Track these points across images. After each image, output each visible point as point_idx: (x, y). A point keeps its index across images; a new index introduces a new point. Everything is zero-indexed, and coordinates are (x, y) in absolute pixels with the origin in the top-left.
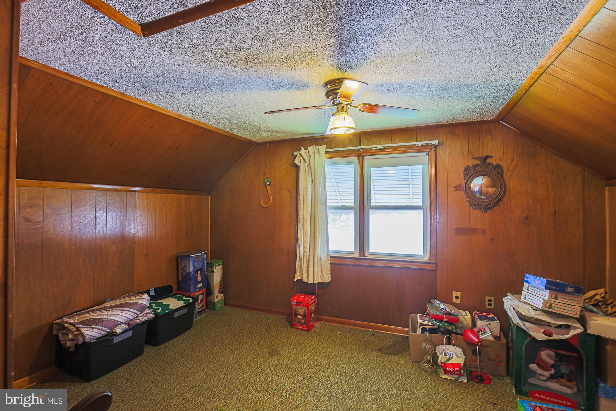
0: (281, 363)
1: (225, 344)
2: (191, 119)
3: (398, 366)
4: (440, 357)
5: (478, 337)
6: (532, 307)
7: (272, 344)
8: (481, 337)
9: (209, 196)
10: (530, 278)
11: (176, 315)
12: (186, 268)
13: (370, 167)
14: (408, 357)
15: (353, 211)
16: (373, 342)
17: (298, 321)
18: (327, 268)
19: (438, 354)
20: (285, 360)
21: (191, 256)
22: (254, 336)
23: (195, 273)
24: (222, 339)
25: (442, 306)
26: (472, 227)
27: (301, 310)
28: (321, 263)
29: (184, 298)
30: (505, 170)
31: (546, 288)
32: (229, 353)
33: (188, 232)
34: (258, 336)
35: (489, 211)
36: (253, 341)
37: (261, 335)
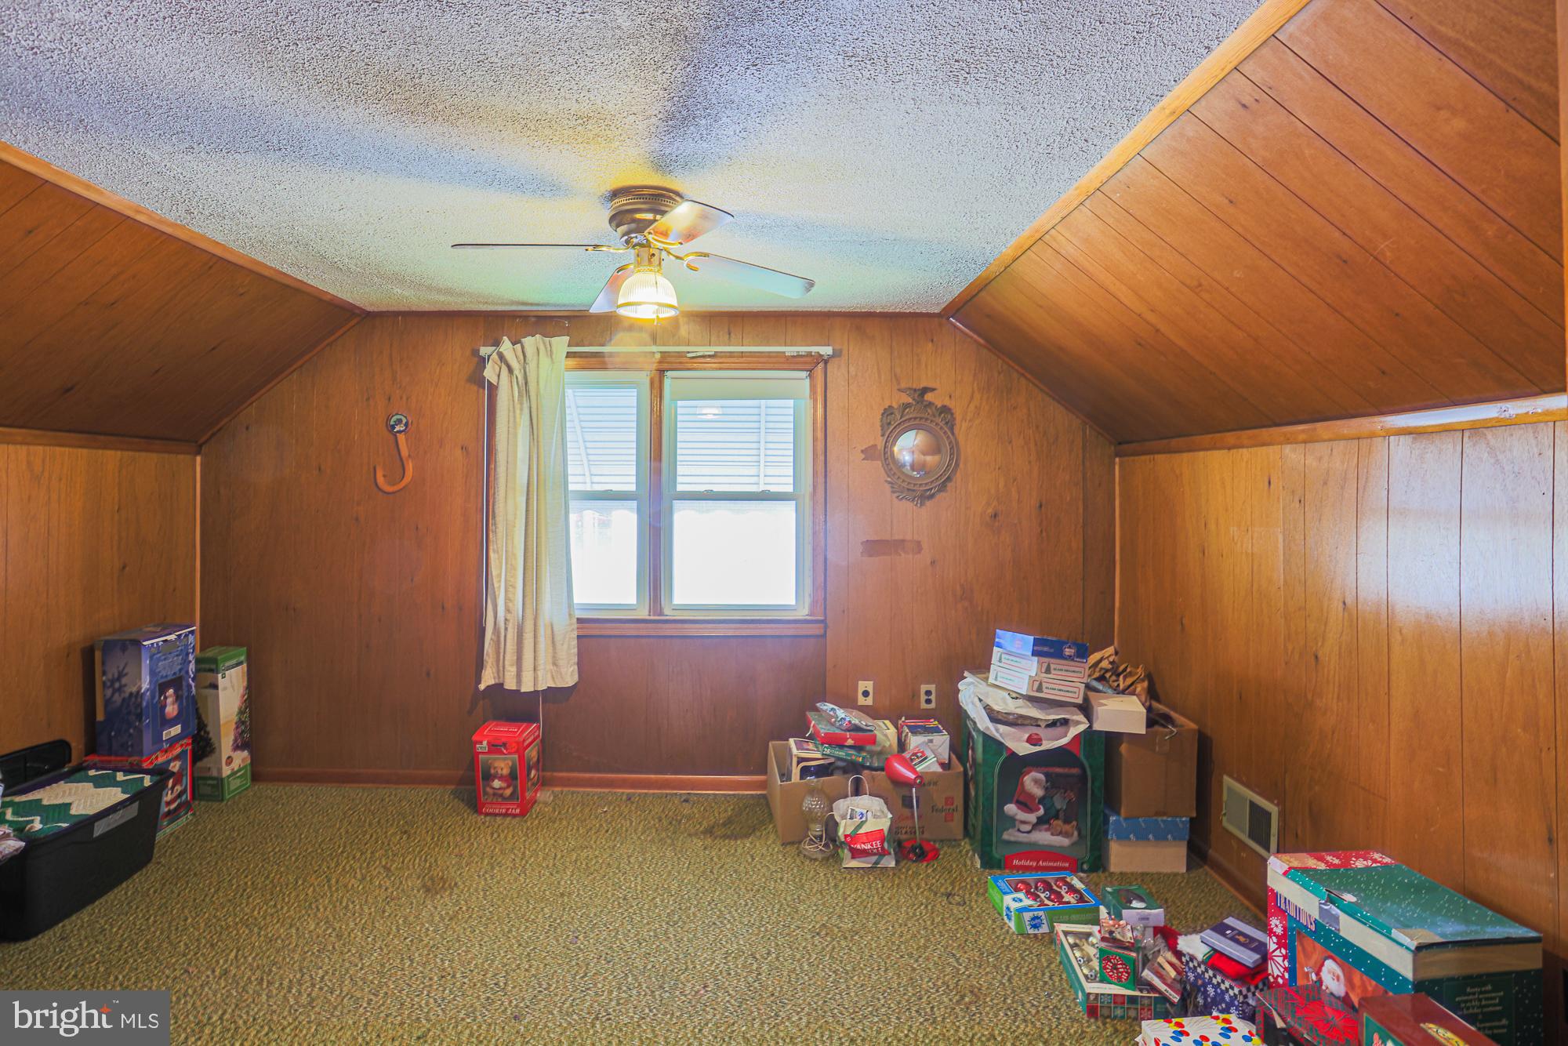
0: (464, 908)
1: (281, 890)
2: (176, 225)
3: (753, 859)
4: (842, 824)
5: (914, 771)
6: (1010, 692)
7: (428, 865)
8: (919, 769)
9: (198, 459)
10: (1005, 637)
11: (99, 829)
12: (124, 681)
13: (674, 399)
14: (772, 837)
15: (634, 504)
16: (689, 818)
17: (494, 794)
18: (569, 650)
19: (837, 818)
20: (474, 898)
21: (145, 643)
22: (369, 852)
23: (157, 694)
24: (267, 877)
25: (841, 713)
26: (896, 537)
27: (503, 764)
28: (553, 638)
29: (120, 776)
30: (958, 416)
31: (1034, 653)
32: (300, 912)
33: (124, 568)
34: (381, 848)
35: (928, 503)
36: (368, 865)
37: (389, 844)
